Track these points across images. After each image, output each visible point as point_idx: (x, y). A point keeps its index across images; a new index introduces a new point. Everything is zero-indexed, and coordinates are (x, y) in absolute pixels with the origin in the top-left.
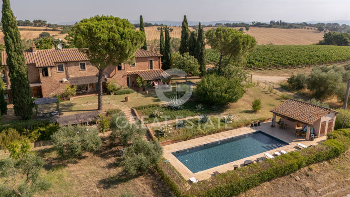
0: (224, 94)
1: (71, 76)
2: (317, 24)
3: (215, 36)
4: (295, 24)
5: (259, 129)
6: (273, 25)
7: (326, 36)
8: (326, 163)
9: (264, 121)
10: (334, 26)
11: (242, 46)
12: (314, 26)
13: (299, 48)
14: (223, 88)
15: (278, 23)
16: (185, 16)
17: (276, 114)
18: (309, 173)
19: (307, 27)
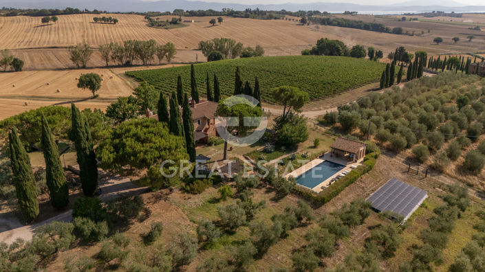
5: (325, 158)
6: (249, 14)
7: (319, 44)
9: (325, 153)
15: (255, 12)
17: (333, 148)
18: (362, 180)
19: (288, 17)
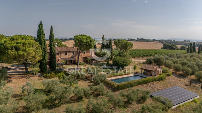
0: (123, 63)
1: (61, 57)
2: (161, 40)
3: (118, 42)
4: (150, 40)
5: (136, 74)
7: (164, 46)
8: (159, 82)
9: (138, 72)
10: (169, 41)
11: (128, 46)
12: (159, 41)
13: (151, 50)
14: (123, 61)
15: (141, 39)
16: (103, 35)
17: (142, 69)
18: (153, 84)
19: (156, 41)
